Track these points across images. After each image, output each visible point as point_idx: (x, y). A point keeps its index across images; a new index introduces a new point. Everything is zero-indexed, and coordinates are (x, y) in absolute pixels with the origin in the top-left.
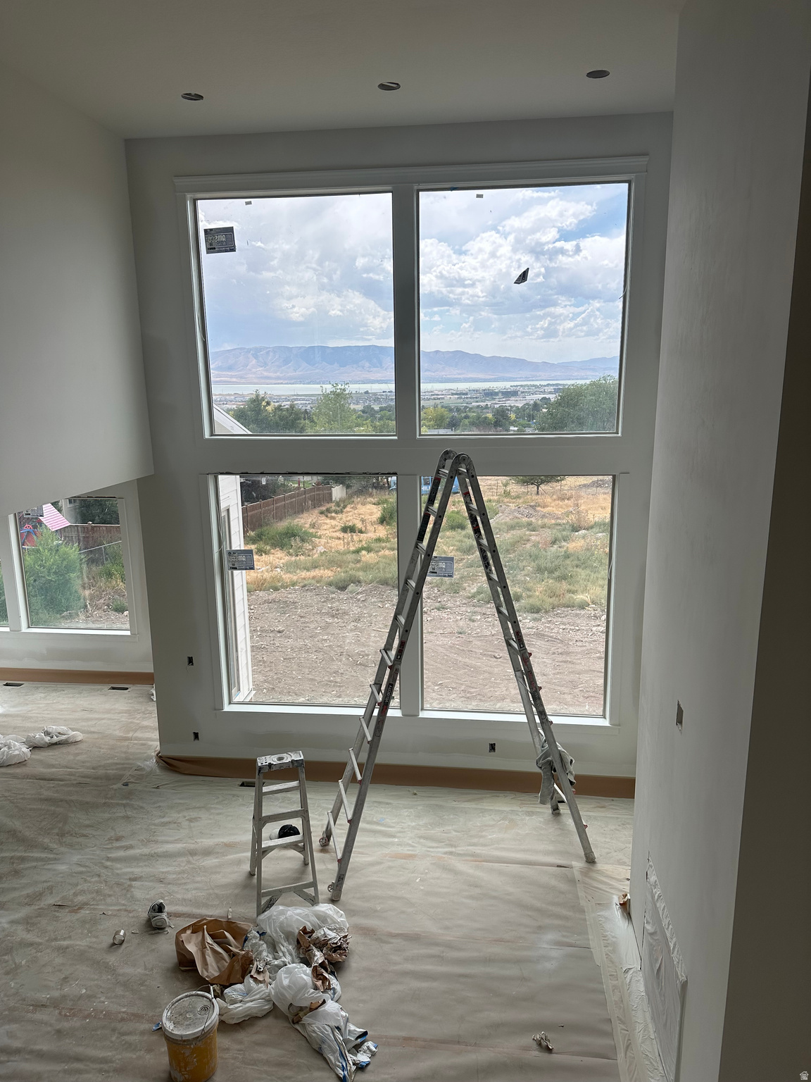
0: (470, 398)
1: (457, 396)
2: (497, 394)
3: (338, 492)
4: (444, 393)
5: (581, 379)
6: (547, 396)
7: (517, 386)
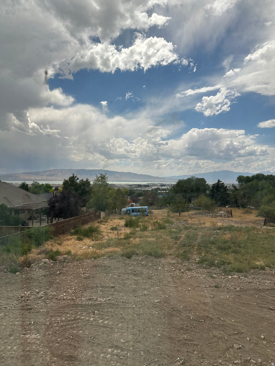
0: (134, 187)
1: (129, 186)
2: (142, 186)
3: (103, 214)
4: (125, 185)
5: (169, 182)
6: (159, 187)
7: (149, 184)
